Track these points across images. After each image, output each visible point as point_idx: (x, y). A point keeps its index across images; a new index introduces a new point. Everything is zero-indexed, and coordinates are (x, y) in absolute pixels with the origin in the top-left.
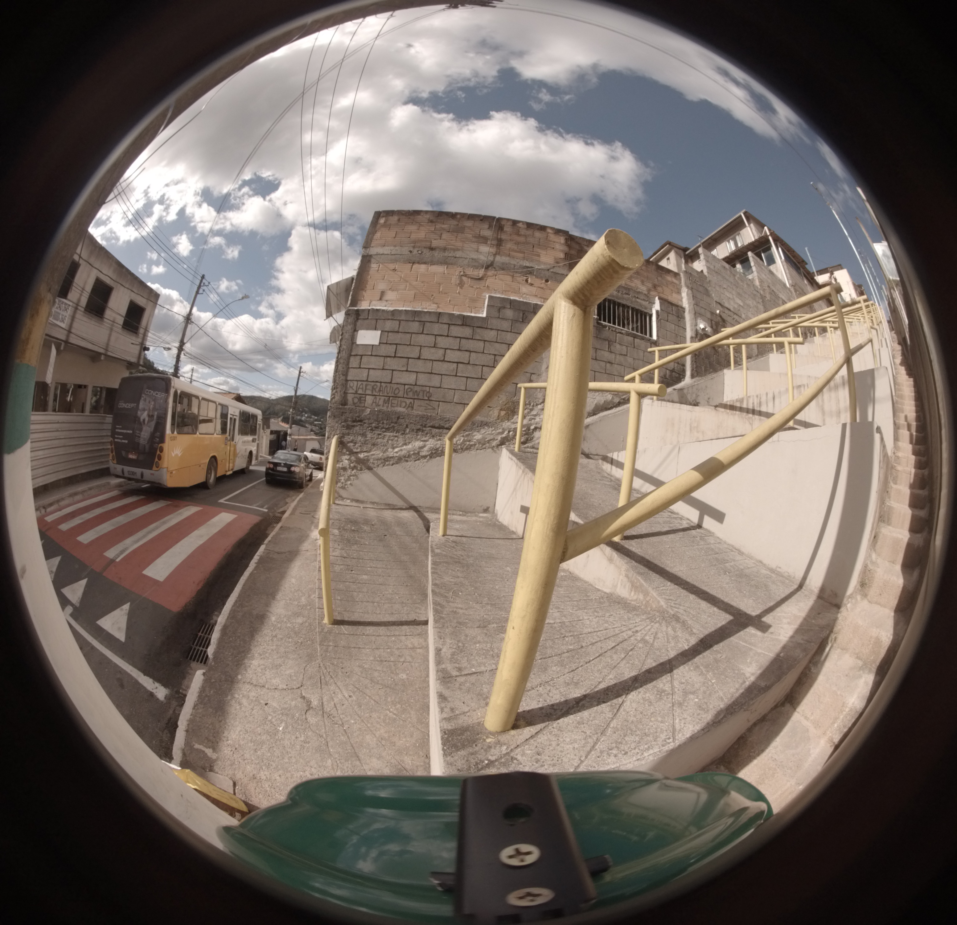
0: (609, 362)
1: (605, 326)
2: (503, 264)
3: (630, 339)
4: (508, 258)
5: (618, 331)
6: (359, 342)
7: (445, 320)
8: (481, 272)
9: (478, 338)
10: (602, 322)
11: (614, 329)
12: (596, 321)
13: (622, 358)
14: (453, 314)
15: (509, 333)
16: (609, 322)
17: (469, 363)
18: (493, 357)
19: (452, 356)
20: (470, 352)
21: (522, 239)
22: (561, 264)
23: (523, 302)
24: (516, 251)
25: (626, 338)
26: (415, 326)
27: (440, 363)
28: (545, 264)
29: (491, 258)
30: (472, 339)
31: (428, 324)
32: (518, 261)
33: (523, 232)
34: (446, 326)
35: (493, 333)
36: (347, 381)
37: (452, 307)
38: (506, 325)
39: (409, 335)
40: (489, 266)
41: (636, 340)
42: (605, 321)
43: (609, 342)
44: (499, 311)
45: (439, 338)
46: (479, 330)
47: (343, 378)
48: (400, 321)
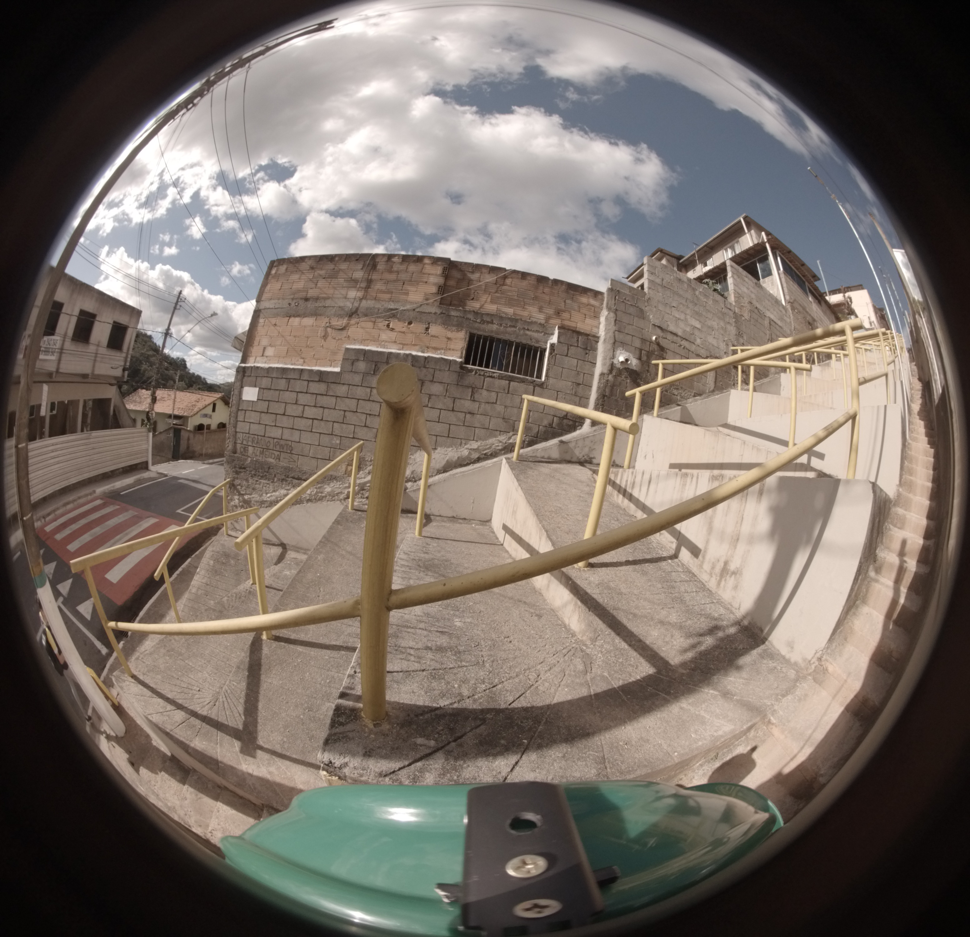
0: (470, 413)
1: (471, 371)
2: (367, 309)
3: (505, 383)
4: (373, 302)
5: (488, 375)
6: (244, 398)
7: (306, 376)
8: (345, 321)
9: (331, 394)
10: (470, 366)
11: (482, 373)
12: (459, 366)
13: (488, 407)
14: (312, 370)
15: (360, 388)
16: (480, 365)
17: (322, 420)
18: (343, 413)
19: (310, 412)
20: (324, 408)
21: (393, 277)
22: (431, 301)
23: (377, 352)
24: (384, 292)
25: (498, 382)
26: (282, 384)
27: (299, 419)
28: (411, 303)
29: (356, 304)
30: (326, 395)
31: (292, 381)
32: (383, 303)
33: (395, 268)
34: (306, 383)
35: (345, 388)
36: (236, 432)
37: (315, 361)
38: (357, 379)
39: (277, 392)
40: (352, 314)
41: (512, 383)
42: (474, 364)
43: (473, 388)
44: (353, 364)
45: (300, 395)
46: (332, 386)
47: (233, 429)
48: (272, 378)
